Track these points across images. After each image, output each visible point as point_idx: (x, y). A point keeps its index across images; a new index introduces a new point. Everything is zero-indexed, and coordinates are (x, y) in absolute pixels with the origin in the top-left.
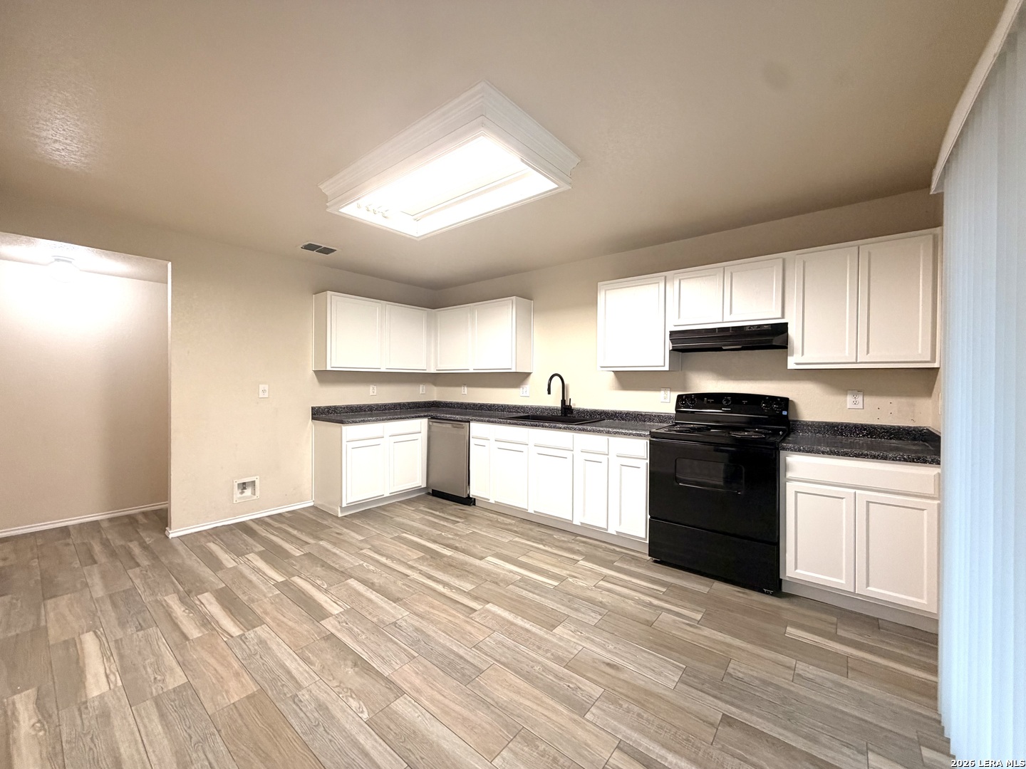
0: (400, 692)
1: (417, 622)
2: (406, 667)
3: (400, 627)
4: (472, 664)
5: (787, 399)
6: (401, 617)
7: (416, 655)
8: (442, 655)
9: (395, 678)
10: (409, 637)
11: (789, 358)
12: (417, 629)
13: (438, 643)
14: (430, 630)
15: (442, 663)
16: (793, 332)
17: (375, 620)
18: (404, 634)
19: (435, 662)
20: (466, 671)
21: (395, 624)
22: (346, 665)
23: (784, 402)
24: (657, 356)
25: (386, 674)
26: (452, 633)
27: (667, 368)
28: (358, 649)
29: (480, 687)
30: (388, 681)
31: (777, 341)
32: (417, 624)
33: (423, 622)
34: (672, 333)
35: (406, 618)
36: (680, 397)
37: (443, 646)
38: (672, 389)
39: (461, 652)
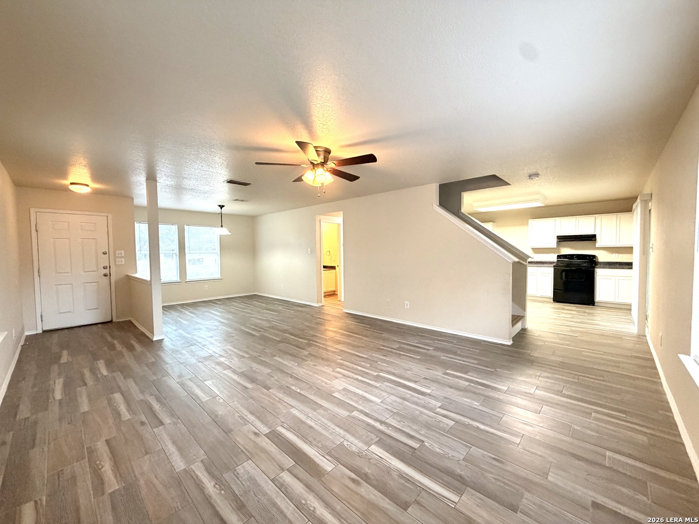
5: (595, 256)
11: (597, 244)
16: (597, 237)
23: (594, 256)
24: (553, 243)
27: (556, 247)
31: (593, 239)
34: (557, 236)
36: (558, 256)
38: (554, 253)
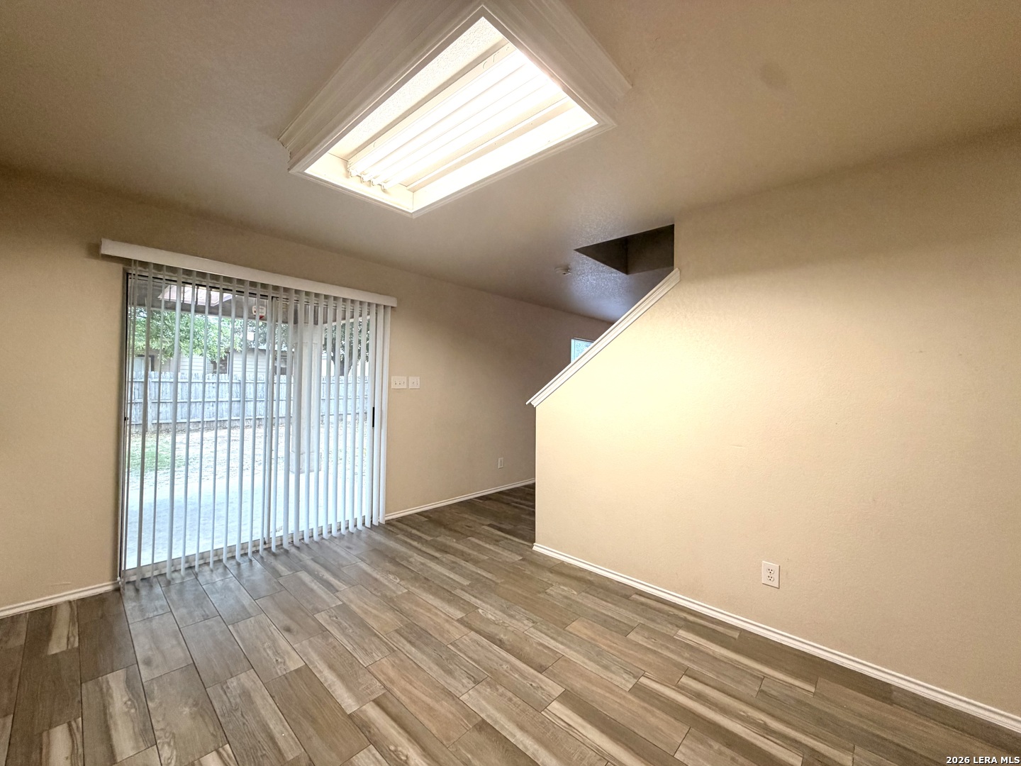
0: (460, 621)
1: (452, 684)
2: (458, 637)
3: (469, 677)
4: (402, 636)
6: (470, 692)
7: (449, 646)
8: (427, 645)
9: (465, 630)
10: (457, 663)
12: (450, 673)
13: (429, 656)
14: (435, 672)
15: (427, 638)
17: (501, 689)
18: (462, 667)
19: (433, 639)
20: (408, 631)
21: (476, 682)
22: (508, 641)
25: (473, 632)
26: (413, 667)
28: (504, 653)
29: (402, 621)
30: (472, 629)
32: (450, 680)
33: (443, 683)
35: (464, 690)
37: (423, 652)
39: (408, 646)
